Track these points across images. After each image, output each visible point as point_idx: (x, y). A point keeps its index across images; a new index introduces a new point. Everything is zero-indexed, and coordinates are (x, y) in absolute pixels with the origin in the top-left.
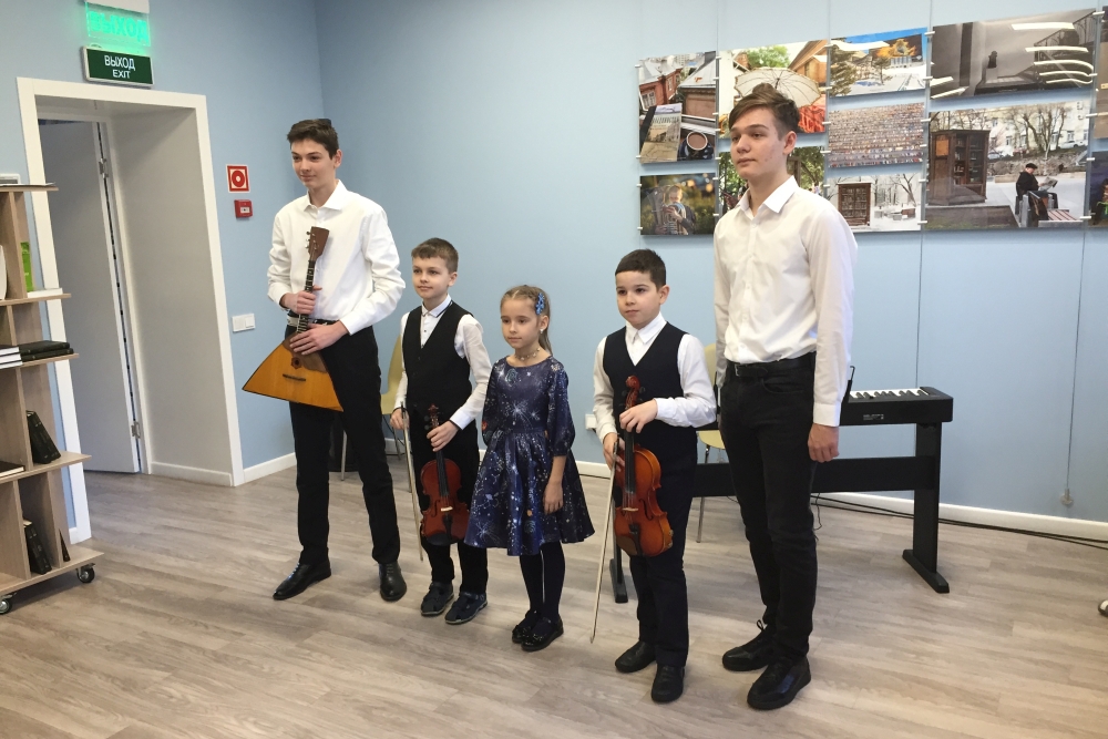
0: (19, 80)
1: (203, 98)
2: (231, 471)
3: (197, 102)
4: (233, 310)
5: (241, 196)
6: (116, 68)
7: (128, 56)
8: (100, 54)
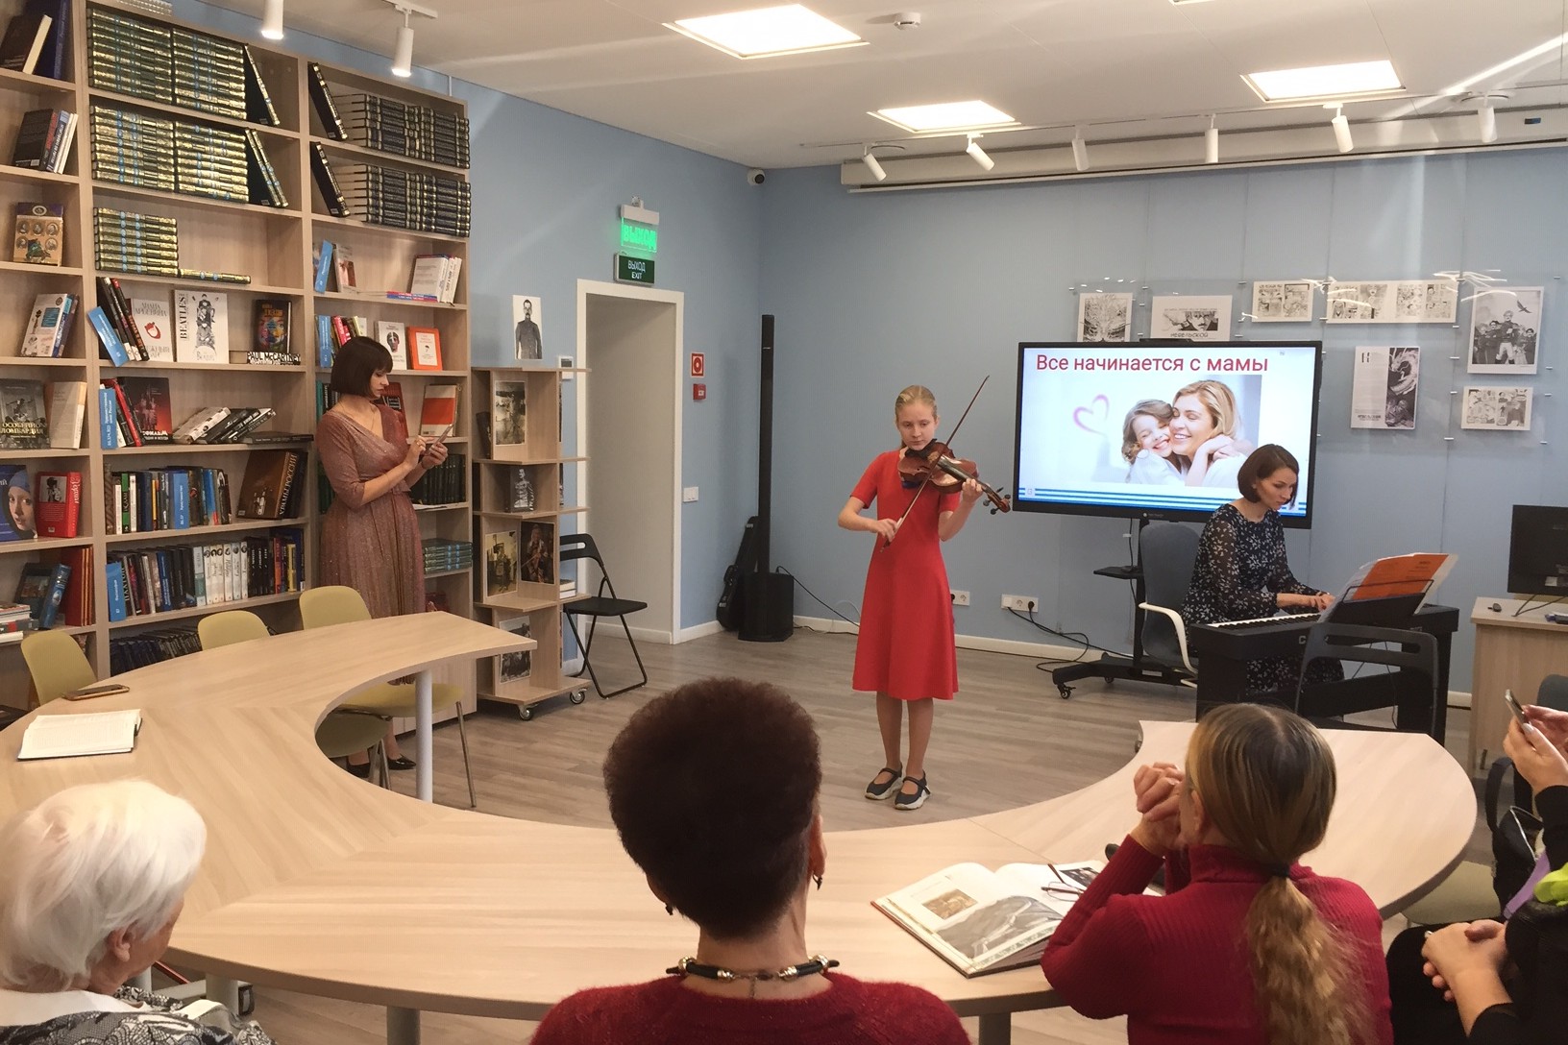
0: (579, 280)
1: (683, 294)
2: (672, 631)
3: (676, 297)
4: (685, 484)
5: (699, 380)
6: (634, 270)
7: (642, 261)
8: (624, 260)
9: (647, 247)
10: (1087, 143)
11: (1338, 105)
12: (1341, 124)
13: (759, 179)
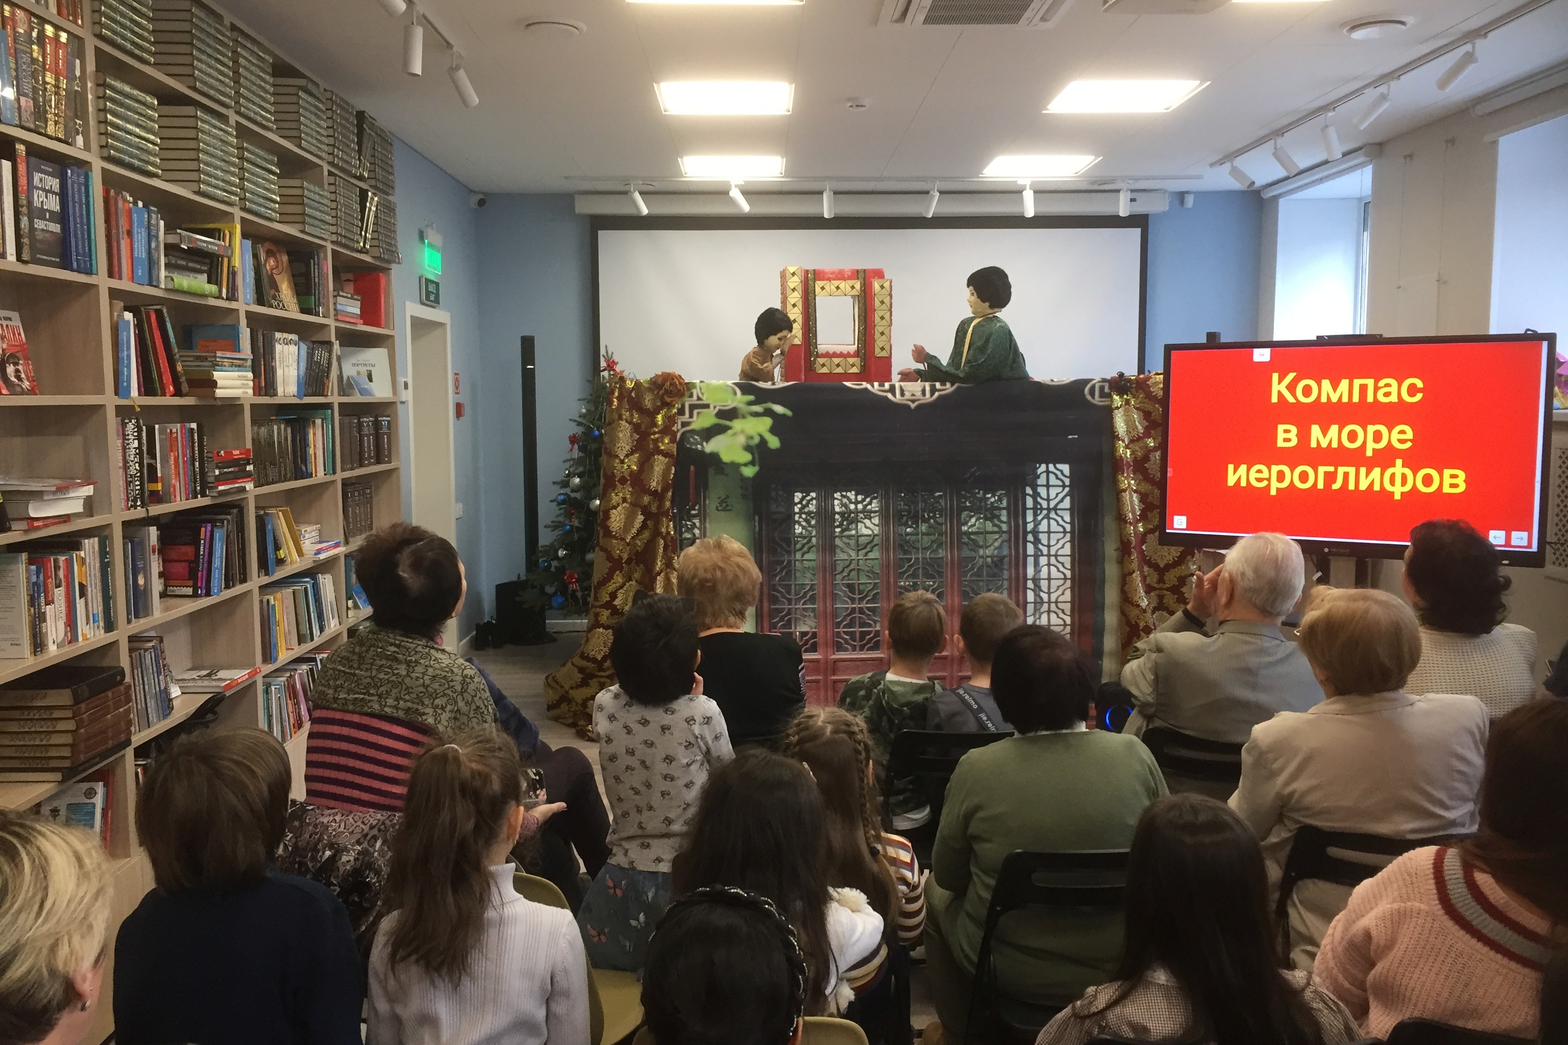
1: (449, 313)
3: (446, 317)
4: (456, 501)
5: (459, 398)
6: (431, 293)
7: (434, 283)
8: (428, 281)
9: (435, 269)
10: (835, 193)
11: (1027, 182)
12: (1028, 197)
13: (481, 203)
